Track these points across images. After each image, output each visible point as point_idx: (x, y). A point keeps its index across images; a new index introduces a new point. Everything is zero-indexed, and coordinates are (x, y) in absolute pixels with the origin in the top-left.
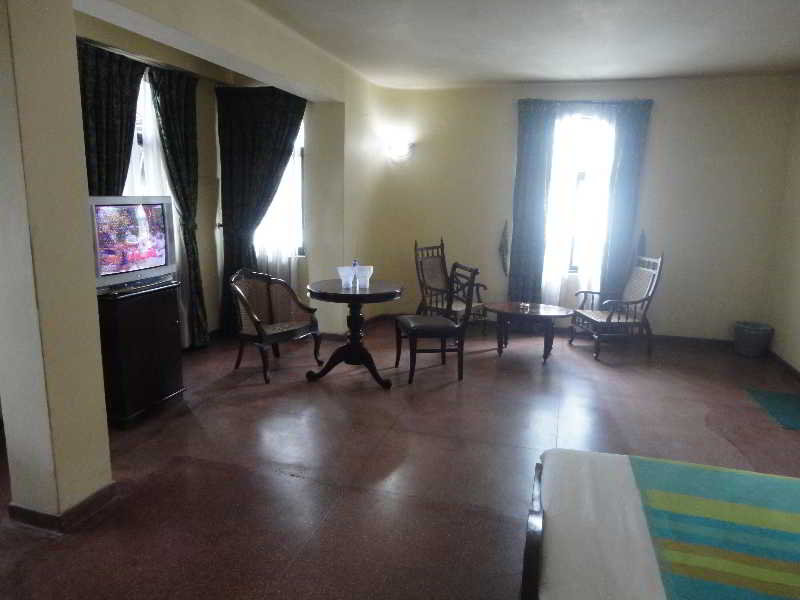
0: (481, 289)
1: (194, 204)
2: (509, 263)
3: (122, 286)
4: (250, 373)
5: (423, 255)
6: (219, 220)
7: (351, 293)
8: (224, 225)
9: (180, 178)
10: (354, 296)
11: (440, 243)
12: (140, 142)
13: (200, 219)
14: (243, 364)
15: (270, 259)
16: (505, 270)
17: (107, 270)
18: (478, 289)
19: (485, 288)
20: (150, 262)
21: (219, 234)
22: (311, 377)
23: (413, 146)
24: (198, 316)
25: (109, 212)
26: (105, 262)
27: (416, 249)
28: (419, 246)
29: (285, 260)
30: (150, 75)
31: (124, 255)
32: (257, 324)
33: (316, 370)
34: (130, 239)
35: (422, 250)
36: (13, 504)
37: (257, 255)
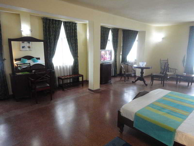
0: (176, 70)
1: (117, 51)
2: (185, 64)
3: (104, 63)
4: (123, 80)
5: (162, 62)
6: (121, 54)
7: (141, 67)
8: (122, 55)
9: (115, 47)
10: (142, 68)
11: (167, 59)
12: (109, 41)
13: (118, 53)
14: (122, 79)
15: (130, 61)
16: (184, 66)
17: (102, 60)
18: (175, 70)
19: (177, 70)
20: (108, 60)
21: (121, 56)
22: (133, 82)
23: (163, 38)
24: (116, 70)
25: (103, 52)
26: (102, 59)
27: (160, 61)
28: (161, 60)
29: (132, 62)
30: (111, 30)
31: (104, 58)
32: (124, 72)
33: (134, 81)
34: (105, 56)
35: (162, 61)
36: (89, 88)
37: (127, 61)
